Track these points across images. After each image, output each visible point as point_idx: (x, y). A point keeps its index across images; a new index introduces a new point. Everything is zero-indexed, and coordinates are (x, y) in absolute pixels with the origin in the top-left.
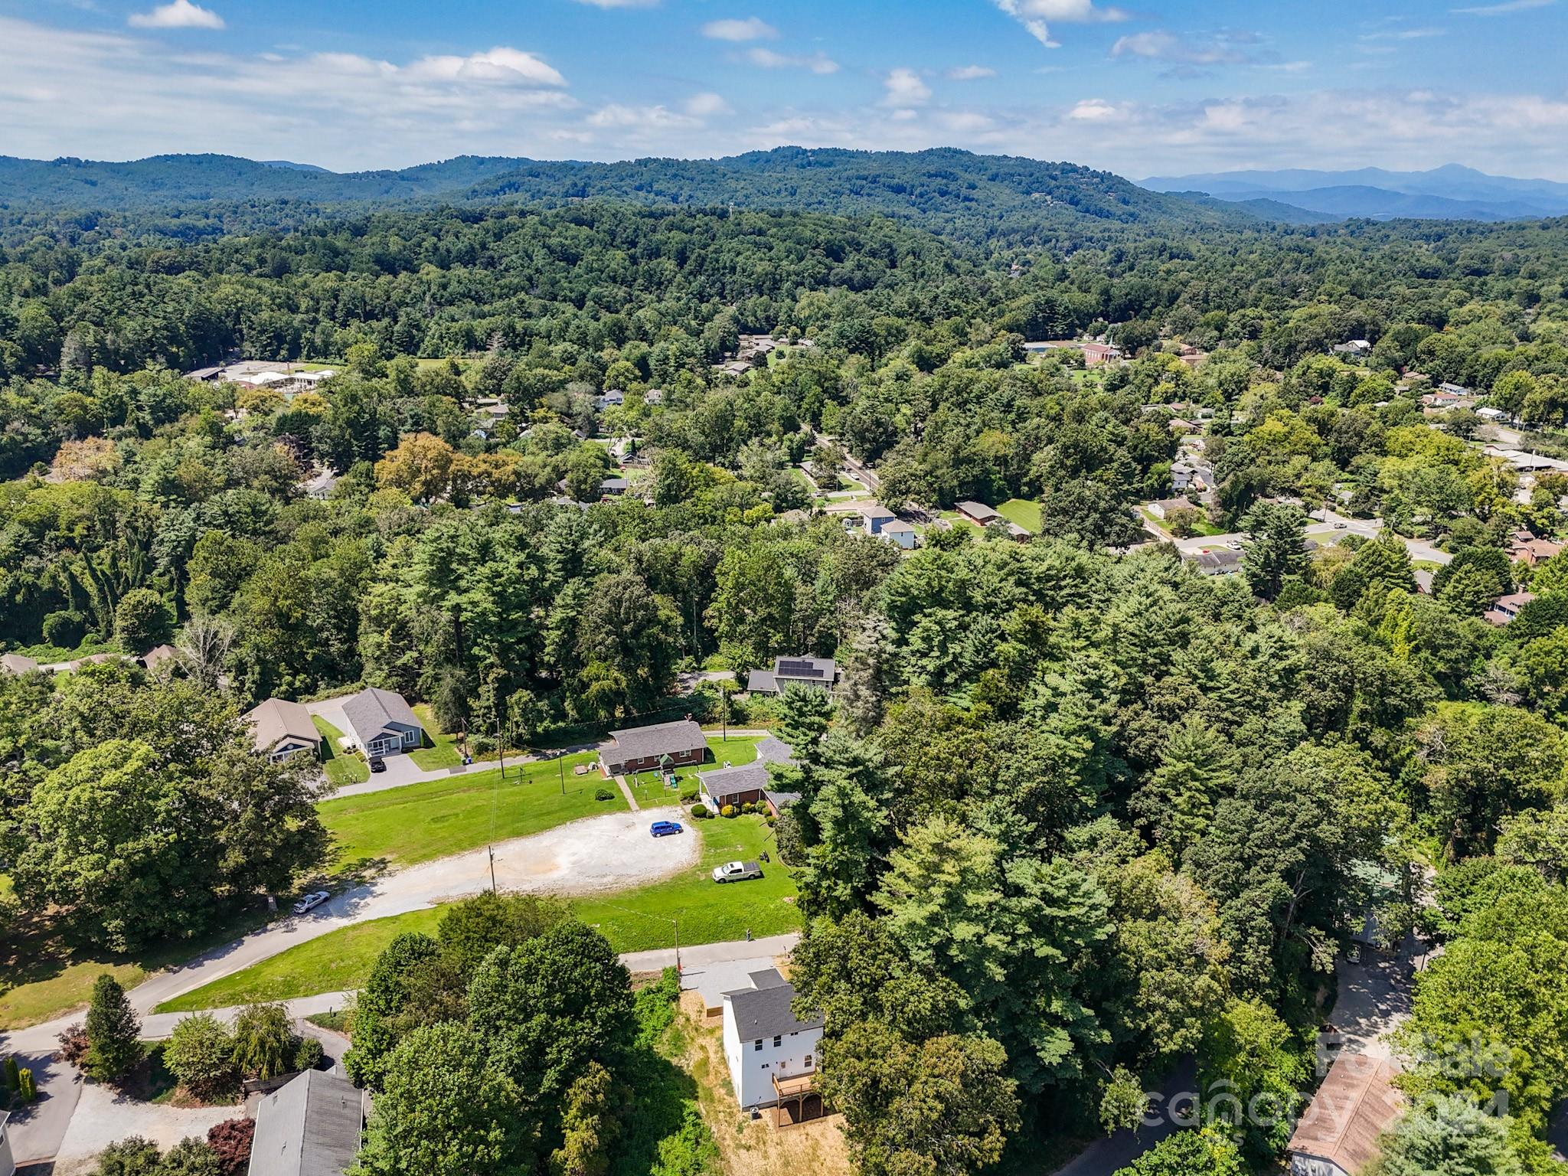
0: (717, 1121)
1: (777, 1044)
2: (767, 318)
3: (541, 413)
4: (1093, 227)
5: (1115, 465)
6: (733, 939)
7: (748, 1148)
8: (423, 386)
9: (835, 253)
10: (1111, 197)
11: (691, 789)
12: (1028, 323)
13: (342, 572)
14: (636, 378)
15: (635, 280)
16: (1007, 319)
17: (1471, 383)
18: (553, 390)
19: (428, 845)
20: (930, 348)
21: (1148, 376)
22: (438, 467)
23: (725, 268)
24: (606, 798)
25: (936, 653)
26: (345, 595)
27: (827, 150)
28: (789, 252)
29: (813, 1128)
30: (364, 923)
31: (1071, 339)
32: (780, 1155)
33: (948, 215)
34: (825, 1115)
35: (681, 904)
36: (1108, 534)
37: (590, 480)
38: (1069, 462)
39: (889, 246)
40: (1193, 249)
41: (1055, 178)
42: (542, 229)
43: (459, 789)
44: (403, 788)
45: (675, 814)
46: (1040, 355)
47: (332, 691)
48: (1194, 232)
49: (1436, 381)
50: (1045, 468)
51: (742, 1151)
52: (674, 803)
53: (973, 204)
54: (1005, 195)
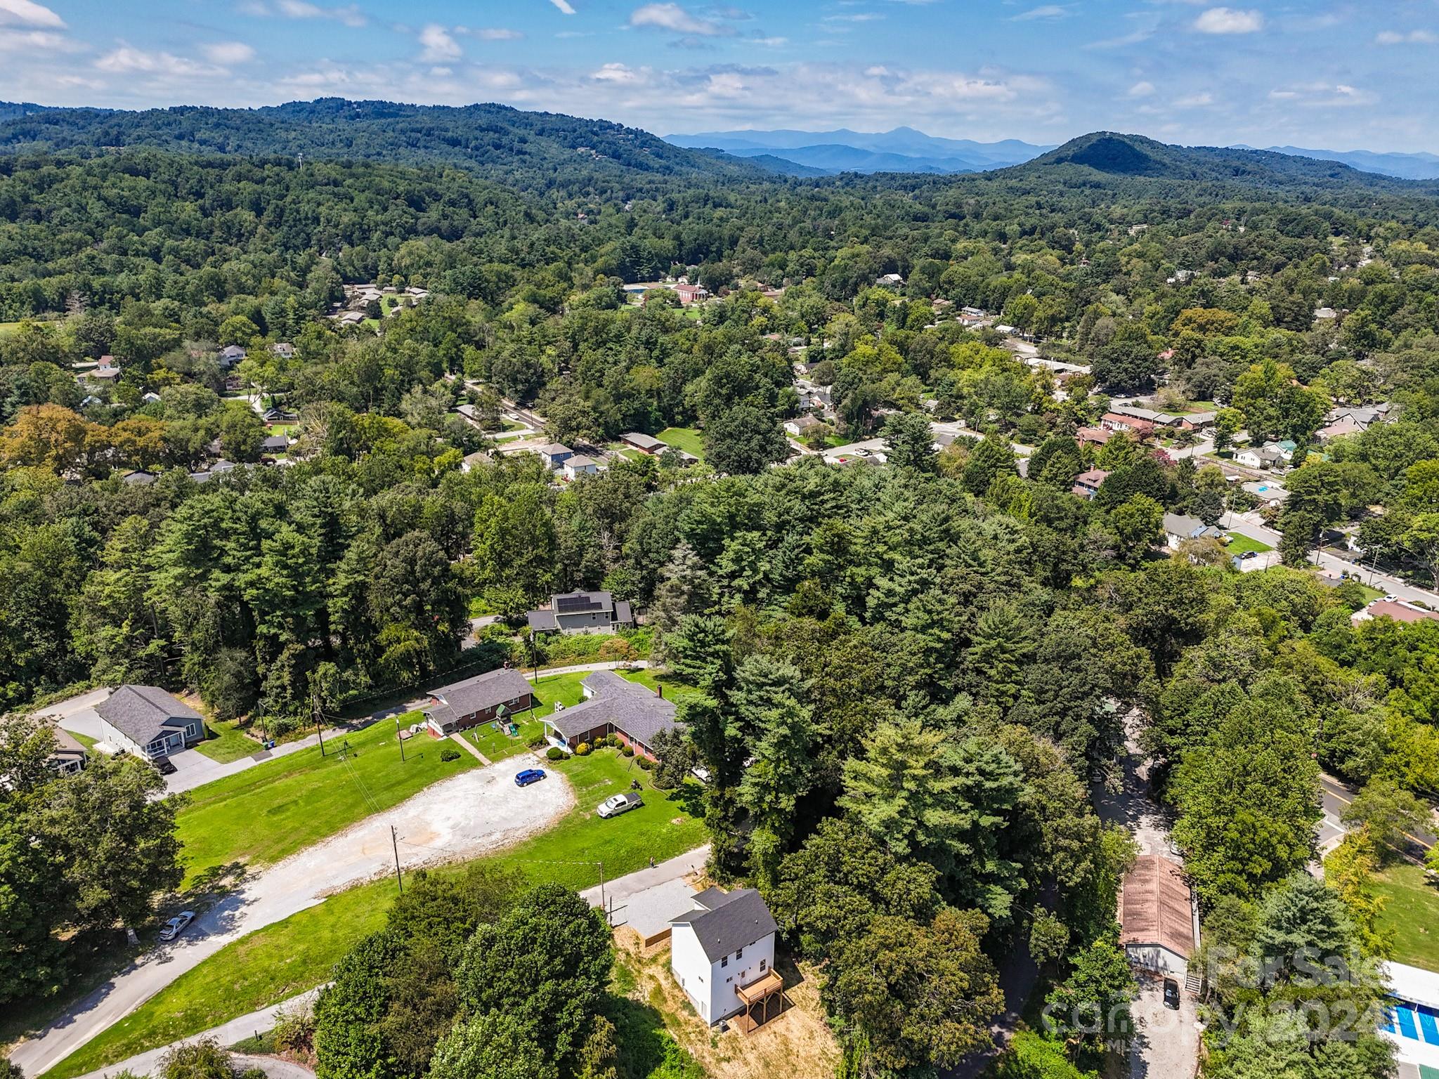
0: (690, 1042)
1: (739, 957)
2: (365, 268)
3: (160, 374)
4: (640, 179)
5: (762, 391)
6: (638, 869)
7: (728, 1060)
8: (13, 353)
9: (416, 203)
10: (647, 151)
11: (534, 735)
12: (618, 267)
13: (39, 564)
14: (254, 333)
15: (211, 232)
16: (600, 262)
17: (984, 306)
18: (168, 349)
19: (278, 841)
20: (542, 292)
21: (743, 311)
22: (72, 440)
23: (306, 218)
24: (453, 760)
25: (748, 573)
26: (45, 588)
27: (373, 103)
28: (371, 202)
29: (778, 1025)
30: (251, 935)
31: (656, 281)
32: (758, 1058)
33: (506, 167)
34: (784, 1010)
35: (580, 846)
36: (771, 452)
37: (249, 441)
38: (724, 391)
39: (467, 196)
40: (732, 198)
41: (596, 134)
42: (92, 181)
43: (276, 776)
44: (211, 785)
45: (531, 761)
46: (638, 295)
47: (53, 696)
48: (723, 184)
49: (959, 306)
50: (699, 397)
51: (724, 1064)
52: (522, 751)
53: (527, 157)
54: (554, 149)
